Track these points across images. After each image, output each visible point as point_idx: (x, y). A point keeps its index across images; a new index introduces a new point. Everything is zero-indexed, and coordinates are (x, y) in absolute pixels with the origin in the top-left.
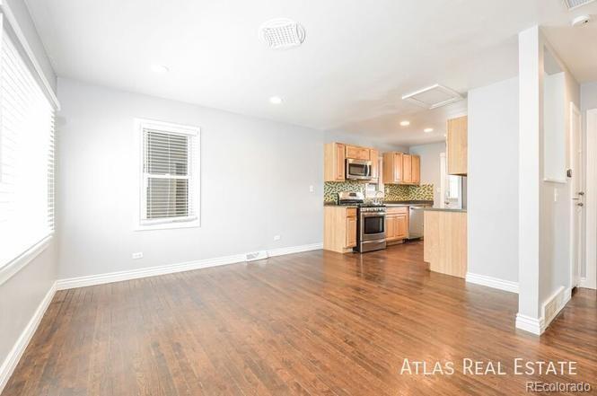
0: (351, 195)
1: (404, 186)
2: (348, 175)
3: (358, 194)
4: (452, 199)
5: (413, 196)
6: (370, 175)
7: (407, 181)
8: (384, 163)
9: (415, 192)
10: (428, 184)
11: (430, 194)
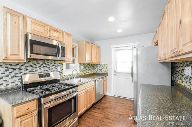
0: (41, 76)
1: (92, 64)
2: (29, 54)
3: (52, 74)
4: (118, 73)
5: (97, 70)
6: (63, 55)
7: (94, 61)
8: (78, 49)
9: (98, 68)
10: (104, 64)
11: (106, 69)
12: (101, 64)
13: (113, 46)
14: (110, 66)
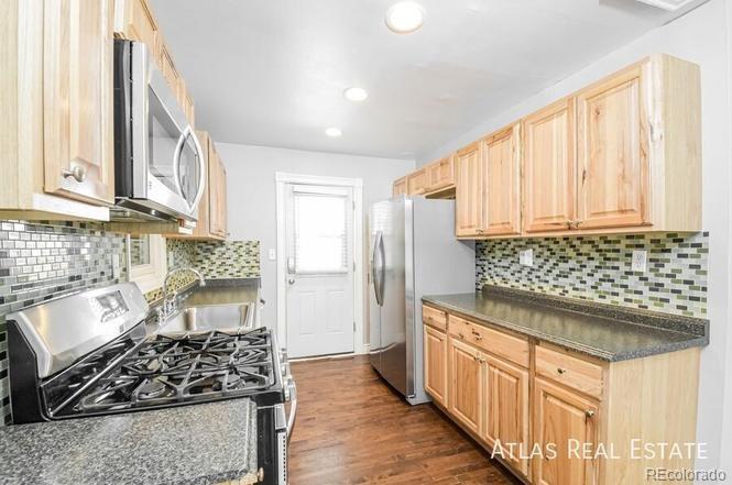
4: (302, 275)
5: (208, 269)
9: (213, 258)
10: (245, 240)
11: (253, 263)
12: (229, 240)
13: (281, 177)
14: (272, 251)
